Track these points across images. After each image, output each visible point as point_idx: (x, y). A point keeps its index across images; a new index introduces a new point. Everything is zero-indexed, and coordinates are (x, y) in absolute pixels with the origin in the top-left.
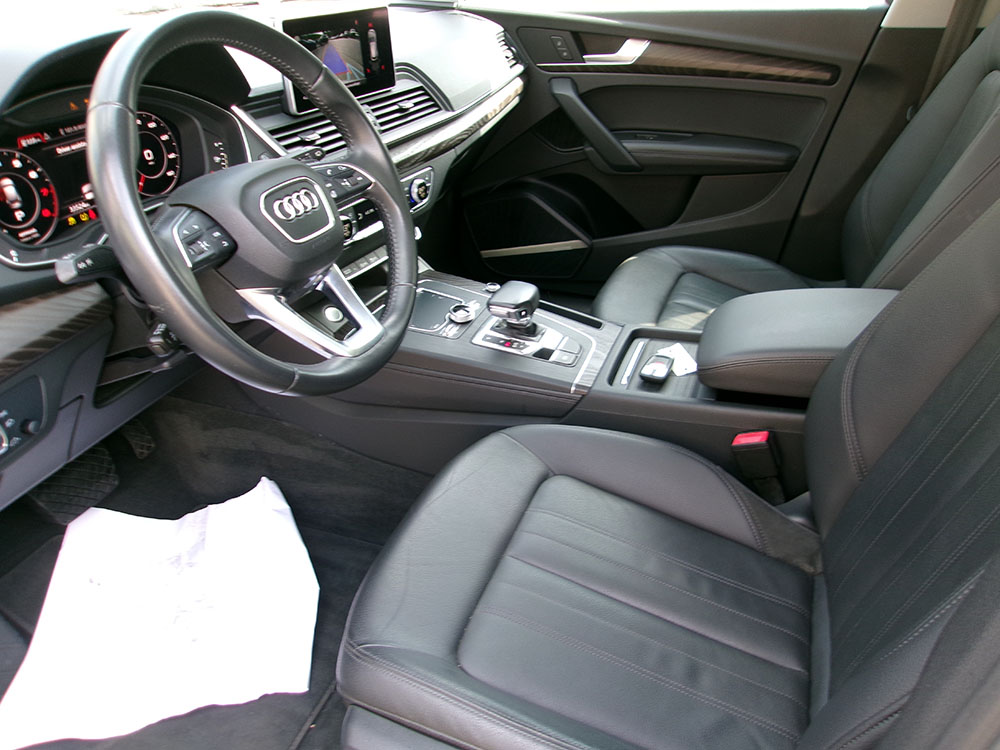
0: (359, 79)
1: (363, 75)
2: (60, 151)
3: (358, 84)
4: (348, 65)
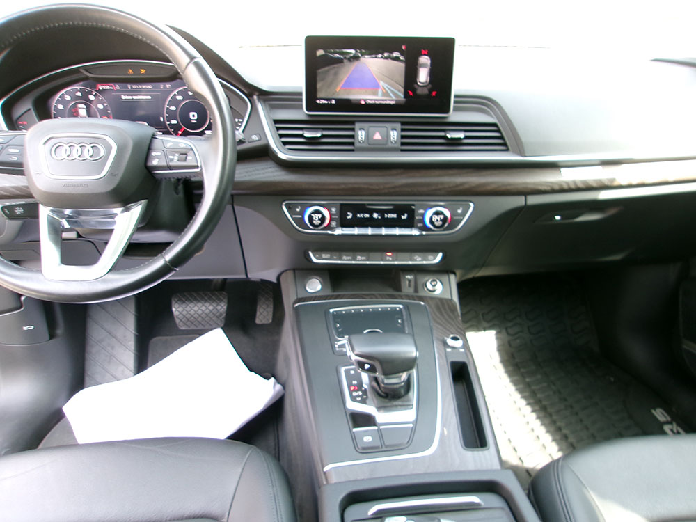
0: (394, 98)
1: (402, 96)
2: (123, 97)
3: (392, 103)
4: (381, 83)
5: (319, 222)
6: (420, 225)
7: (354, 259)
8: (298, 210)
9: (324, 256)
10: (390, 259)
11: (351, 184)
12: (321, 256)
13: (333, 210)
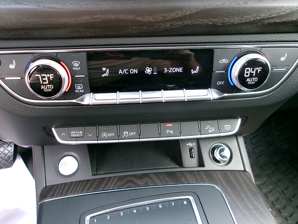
5: (51, 87)
6: (219, 83)
7: (119, 137)
8: (12, 67)
9: (73, 133)
10: (172, 132)
11: (101, 12)
12: (69, 134)
13: (76, 64)
